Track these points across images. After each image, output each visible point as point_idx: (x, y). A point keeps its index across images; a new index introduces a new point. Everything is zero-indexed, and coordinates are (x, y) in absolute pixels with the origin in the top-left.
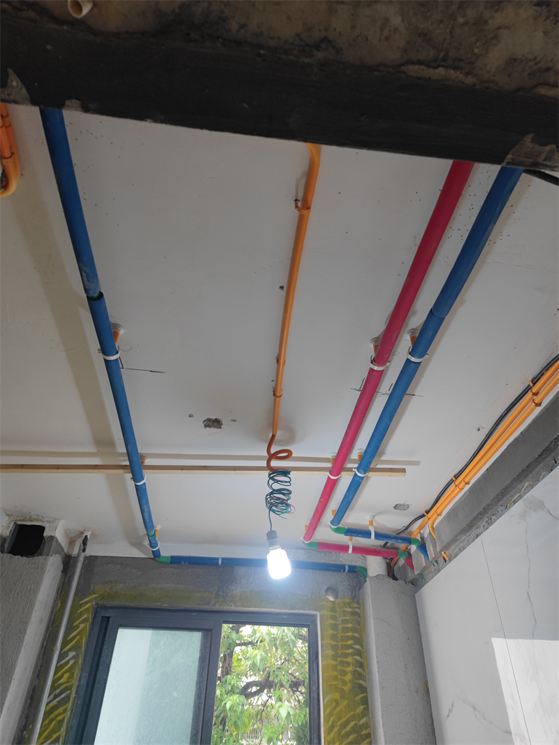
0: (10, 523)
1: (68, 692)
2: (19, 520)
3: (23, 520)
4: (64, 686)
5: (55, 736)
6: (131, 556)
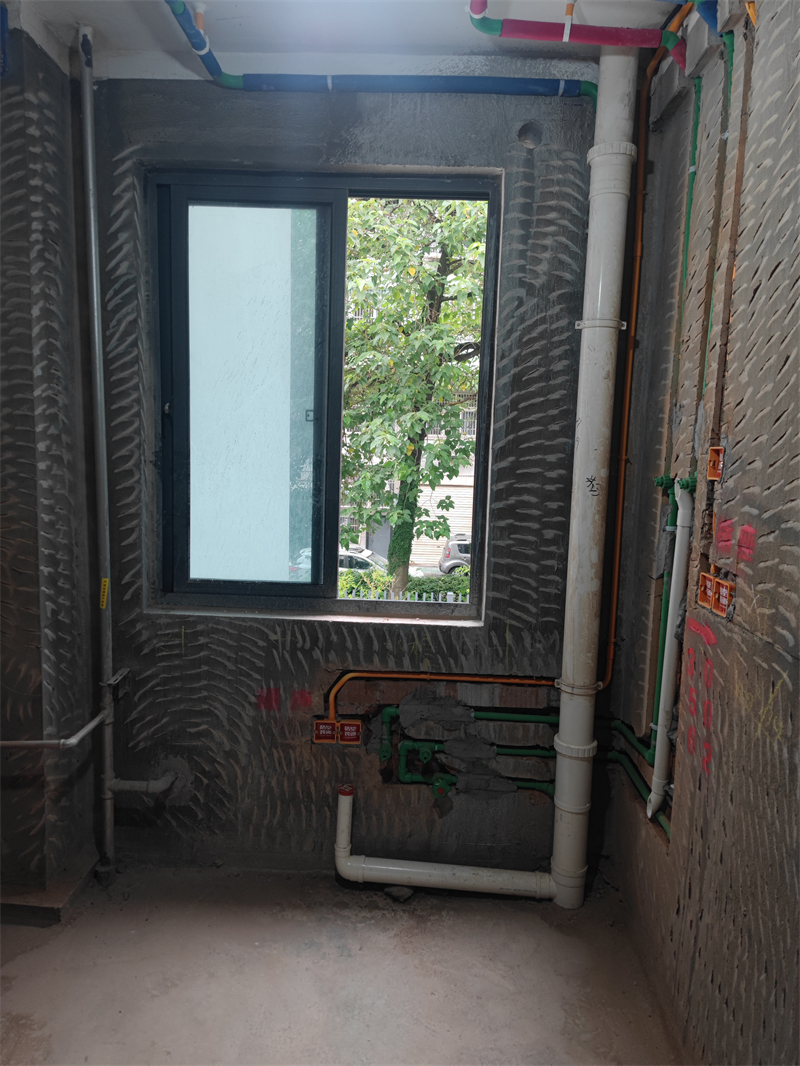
1: (133, 286)
4: (125, 278)
5: (130, 339)
6: (177, 78)
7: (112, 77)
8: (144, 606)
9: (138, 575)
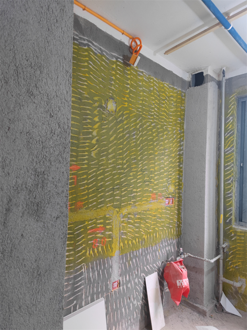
0: (190, 75)
1: (233, 131)
2: (193, 73)
3: (194, 72)
4: (231, 129)
5: (232, 146)
7: (230, 77)
8: (233, 225)
9: (231, 215)
